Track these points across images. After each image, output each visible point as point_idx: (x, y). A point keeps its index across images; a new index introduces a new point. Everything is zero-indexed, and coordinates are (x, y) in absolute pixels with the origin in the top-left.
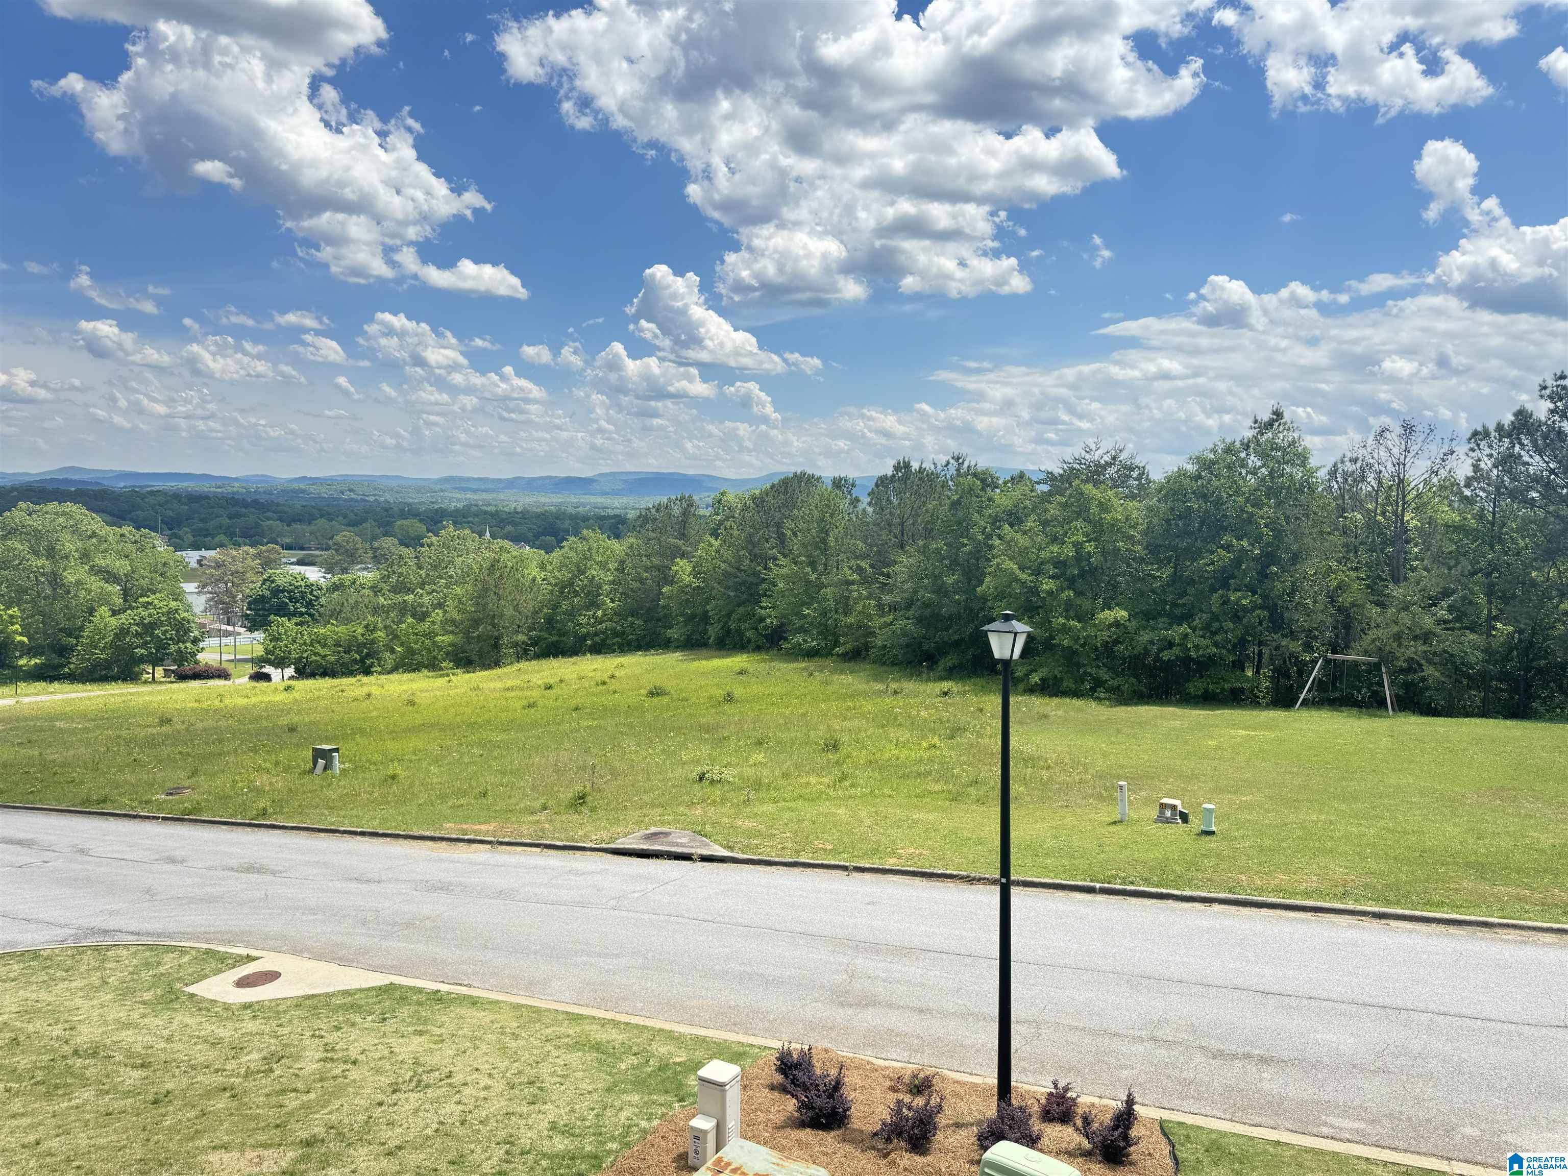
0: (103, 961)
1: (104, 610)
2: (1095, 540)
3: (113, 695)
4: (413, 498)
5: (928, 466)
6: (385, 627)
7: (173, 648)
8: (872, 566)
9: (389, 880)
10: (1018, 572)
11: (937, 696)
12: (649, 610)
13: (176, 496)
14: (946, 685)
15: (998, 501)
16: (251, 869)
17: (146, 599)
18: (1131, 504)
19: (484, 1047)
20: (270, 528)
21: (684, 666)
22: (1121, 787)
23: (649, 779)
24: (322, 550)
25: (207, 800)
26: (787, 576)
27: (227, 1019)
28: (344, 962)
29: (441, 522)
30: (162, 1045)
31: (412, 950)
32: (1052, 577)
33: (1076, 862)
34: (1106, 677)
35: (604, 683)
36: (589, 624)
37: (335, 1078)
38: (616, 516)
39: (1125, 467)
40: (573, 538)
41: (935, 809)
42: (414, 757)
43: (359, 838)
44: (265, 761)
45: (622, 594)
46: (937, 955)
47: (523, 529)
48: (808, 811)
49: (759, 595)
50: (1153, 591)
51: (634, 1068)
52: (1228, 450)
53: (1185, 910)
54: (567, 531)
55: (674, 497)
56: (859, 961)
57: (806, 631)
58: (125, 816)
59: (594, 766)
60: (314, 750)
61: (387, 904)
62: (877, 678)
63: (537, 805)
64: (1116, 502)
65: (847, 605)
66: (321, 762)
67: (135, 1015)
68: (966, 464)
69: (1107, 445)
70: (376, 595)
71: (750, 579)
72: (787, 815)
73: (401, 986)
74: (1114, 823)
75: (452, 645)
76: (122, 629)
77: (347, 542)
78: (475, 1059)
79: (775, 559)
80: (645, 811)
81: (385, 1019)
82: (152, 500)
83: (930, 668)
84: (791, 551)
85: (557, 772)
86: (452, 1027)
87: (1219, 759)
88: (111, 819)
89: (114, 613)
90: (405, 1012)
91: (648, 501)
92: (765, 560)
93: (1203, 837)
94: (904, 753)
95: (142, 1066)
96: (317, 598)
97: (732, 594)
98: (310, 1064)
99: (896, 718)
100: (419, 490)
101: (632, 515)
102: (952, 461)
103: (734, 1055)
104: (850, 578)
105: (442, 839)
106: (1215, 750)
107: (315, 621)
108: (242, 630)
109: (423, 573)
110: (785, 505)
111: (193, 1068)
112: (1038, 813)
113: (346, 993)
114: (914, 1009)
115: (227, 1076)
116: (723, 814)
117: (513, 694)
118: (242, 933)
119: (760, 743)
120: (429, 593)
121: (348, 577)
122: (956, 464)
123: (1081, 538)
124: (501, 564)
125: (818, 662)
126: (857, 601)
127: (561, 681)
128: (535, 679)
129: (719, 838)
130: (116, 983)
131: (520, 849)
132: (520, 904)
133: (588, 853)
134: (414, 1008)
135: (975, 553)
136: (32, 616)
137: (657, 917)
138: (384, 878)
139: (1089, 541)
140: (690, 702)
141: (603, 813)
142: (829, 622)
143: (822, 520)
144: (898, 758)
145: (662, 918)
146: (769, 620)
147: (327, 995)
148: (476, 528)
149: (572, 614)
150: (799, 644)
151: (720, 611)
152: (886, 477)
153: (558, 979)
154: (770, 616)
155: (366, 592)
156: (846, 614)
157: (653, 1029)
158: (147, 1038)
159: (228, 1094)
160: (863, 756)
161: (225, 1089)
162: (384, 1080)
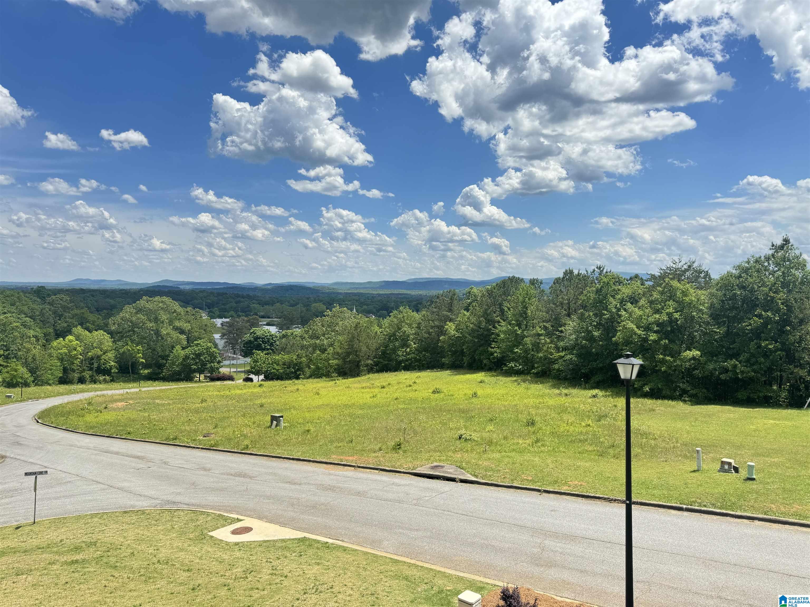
0: (172, 517)
1: (178, 347)
2: (680, 311)
3: (181, 388)
5: (583, 272)
6: (306, 356)
7: (209, 365)
8: (552, 326)
9: (305, 484)
10: (636, 330)
11: (590, 397)
12: (433, 348)
13: (212, 293)
14: (595, 392)
15: (623, 291)
16: (240, 475)
17: (197, 342)
18: (700, 292)
19: (349, 574)
20: (254, 308)
21: (452, 377)
22: (698, 451)
23: (433, 437)
24: (278, 318)
25: (221, 440)
26: (506, 331)
27: (227, 549)
28: (283, 524)
29: (333, 304)
30: (197, 561)
31: (315, 520)
32: (655, 332)
33: (672, 493)
34: (689, 389)
35: (410, 386)
36: (403, 355)
37: (276, 584)
38: (417, 300)
39: (696, 272)
40: (395, 312)
41: (591, 460)
42: (318, 421)
43: (291, 461)
44: (249, 421)
45: (419, 340)
46: (591, 541)
47: (371, 307)
48: (518, 458)
49: (490, 341)
50: (715, 340)
51: (425, 591)
52: (757, 261)
53: (738, 523)
54: (393, 308)
55: (446, 291)
56: (546, 542)
57: (516, 361)
58: (184, 446)
59: (405, 429)
60: (272, 416)
61: (304, 496)
62: (554, 386)
63: (377, 448)
64: (692, 291)
65: (539, 347)
66: (275, 422)
67: (186, 545)
68: (605, 271)
69: (686, 258)
70: (302, 340)
71: (485, 333)
72: (507, 460)
73: (309, 539)
74: (694, 471)
75: (337, 365)
76: (186, 356)
77: (289, 314)
78: (345, 579)
79: (499, 322)
80: (431, 454)
81: (301, 555)
82: (201, 295)
83: (586, 383)
84: (507, 318)
85: (387, 431)
86: (334, 562)
87: (757, 437)
88: (178, 448)
89: (183, 348)
90: (310, 552)
91: (432, 293)
92: (493, 323)
93: (748, 482)
94: (572, 429)
95: (188, 570)
96: (275, 341)
97: (476, 340)
98: (265, 575)
99: (566, 409)
100: (323, 289)
101: (425, 299)
102: (596, 269)
103: (478, 588)
104: (540, 332)
105: (331, 463)
106: (755, 431)
107: (274, 352)
108: (240, 357)
109: (324, 329)
110: (504, 293)
111: (210, 573)
112: (649, 465)
113: (283, 541)
114: (577, 570)
115: (226, 579)
116: (472, 457)
117: (365, 390)
118: (235, 507)
119: (491, 420)
120: (327, 339)
121: (289, 332)
122: (598, 271)
123: (671, 310)
124: (360, 325)
125: (523, 377)
126: (544, 345)
127: (389, 384)
128: (377, 383)
129: (470, 470)
130: (178, 528)
131: (368, 470)
132: (368, 499)
133: (402, 474)
134: (315, 550)
135: (611, 319)
136: (148, 349)
137: (437, 511)
138: (302, 482)
139: (677, 312)
140: (454, 397)
141: (410, 454)
142: (529, 356)
143: (524, 302)
144: (568, 431)
145: (440, 511)
146: (495, 354)
147: (274, 541)
148: (349, 307)
149: (395, 350)
150: (512, 367)
151: (470, 349)
152: (559, 278)
153: (387, 540)
154: (496, 352)
155: (298, 338)
156: (538, 352)
157: (435, 570)
158: (191, 557)
159: (226, 588)
160: (548, 429)
161: (225, 585)
162: (300, 587)
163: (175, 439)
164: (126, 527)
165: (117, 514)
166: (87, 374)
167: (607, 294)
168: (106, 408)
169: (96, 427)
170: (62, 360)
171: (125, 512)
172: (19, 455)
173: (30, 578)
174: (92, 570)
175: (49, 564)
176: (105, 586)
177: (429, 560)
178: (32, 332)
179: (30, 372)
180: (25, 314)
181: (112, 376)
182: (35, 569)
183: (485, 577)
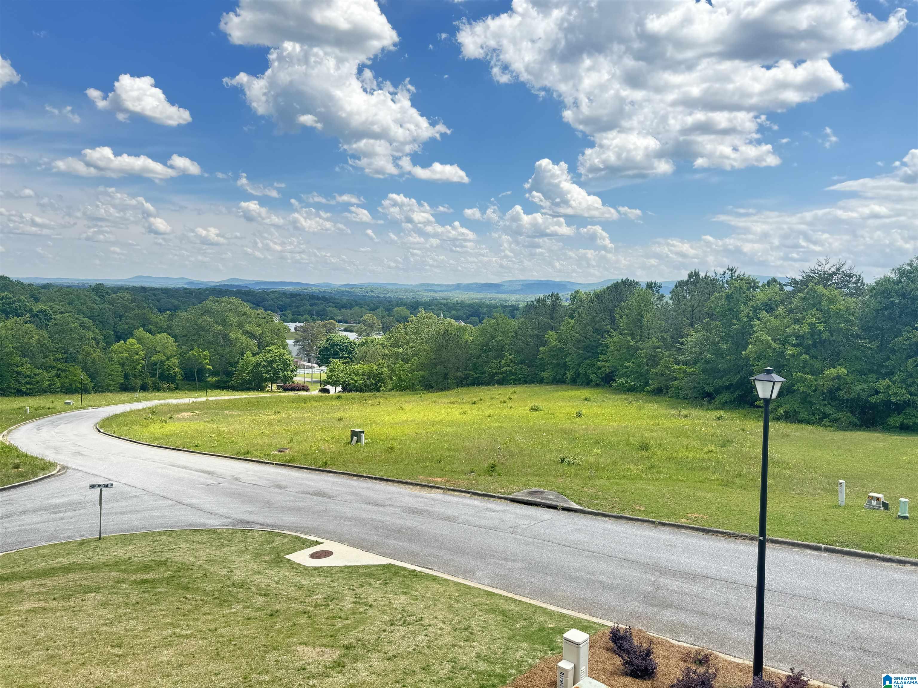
0: (246, 537)
1: (249, 353)
2: (825, 322)
3: (252, 398)
4: (403, 296)
5: (711, 275)
6: (388, 366)
7: (281, 374)
8: (671, 337)
9: (389, 506)
10: (771, 342)
11: (713, 420)
12: (531, 361)
13: (284, 294)
14: (719, 413)
15: (758, 297)
16: (319, 494)
17: (269, 348)
18: (850, 300)
19: (440, 606)
20: (331, 311)
21: (553, 393)
22: (841, 483)
23: (531, 459)
24: (357, 323)
25: (297, 456)
26: (616, 342)
27: (306, 574)
28: (366, 549)
29: (417, 308)
30: (274, 585)
31: (401, 546)
32: (793, 345)
33: (808, 530)
34: (830, 412)
35: (505, 402)
36: (496, 367)
37: (361, 613)
38: (513, 305)
39: (846, 275)
40: (488, 318)
41: (712, 491)
42: (402, 438)
43: (374, 481)
44: (327, 436)
45: (515, 351)
46: (713, 580)
47: (461, 313)
48: (629, 486)
49: (598, 353)
50: (865, 357)
51: (524, 627)
53: (886, 567)
54: (485, 314)
55: (547, 295)
56: (661, 580)
57: (628, 377)
58: (257, 461)
59: (500, 450)
60: (352, 431)
61: (388, 519)
62: (672, 406)
63: (468, 469)
64: (840, 298)
65: (655, 361)
66: (355, 438)
67: (261, 568)
68: (737, 274)
69: (833, 261)
70: (383, 348)
71: (593, 344)
72: (616, 487)
73: (395, 566)
74: (835, 506)
75: (422, 377)
76: (257, 363)
77: (369, 319)
78: (435, 611)
79: (608, 332)
80: (529, 478)
81: (386, 583)
82: (272, 296)
83: (709, 402)
84: (618, 327)
85: (479, 451)
86: (422, 592)
87: (911, 470)
88: (251, 463)
89: (254, 355)
90: (397, 580)
91: (532, 297)
92: (602, 332)
93: (899, 520)
94: (692, 455)
95: (265, 595)
96: (354, 349)
97: (582, 352)
98: (348, 603)
99: (686, 432)
100: (406, 291)
101: (522, 305)
102: (727, 271)
103: (585, 627)
104: (657, 344)
105: (417, 485)
106: (908, 464)
107: (353, 361)
108: (316, 365)
109: (408, 337)
110: (615, 299)
111: (289, 599)
112: (782, 497)
113: (367, 567)
114: (697, 612)
115: (306, 606)
116: (576, 483)
117: (455, 406)
118: (314, 528)
119: (598, 443)
120: (411, 348)
121: (370, 338)
122: (730, 273)
123: (814, 320)
124: (450, 332)
125: (635, 395)
126: (661, 358)
127: (481, 400)
128: (468, 398)
129: (573, 497)
130: (252, 550)
131: (459, 494)
132: (459, 525)
133: (497, 499)
134: (402, 579)
135: (741, 330)
136: (215, 355)
137: (537, 541)
138: (387, 504)
139: (820, 323)
140: (555, 416)
141: (505, 477)
142: (643, 371)
143: (639, 308)
144: (687, 457)
145: (540, 541)
146: (604, 369)
147: (357, 567)
148: (436, 312)
149: (487, 362)
150: (623, 384)
151: (574, 362)
152: (682, 281)
153: (481, 570)
154: (604, 366)
155: (378, 346)
156: (654, 367)
157: (535, 606)
158: (267, 581)
159: (306, 616)
160: (664, 454)
161: (305, 613)
162: (386, 618)
163: (247, 453)
164: (196, 546)
165: (187, 532)
166: (150, 381)
167: (738, 301)
168: (171, 418)
169: (161, 438)
170: (123, 365)
171: (195, 531)
172: (82, 466)
173: (98, 597)
174: (163, 590)
175: (118, 582)
176: (178, 608)
177: (528, 594)
178: (91, 333)
179: (90, 377)
180: (84, 314)
181: (177, 384)
182: (104, 587)
183: (591, 615)
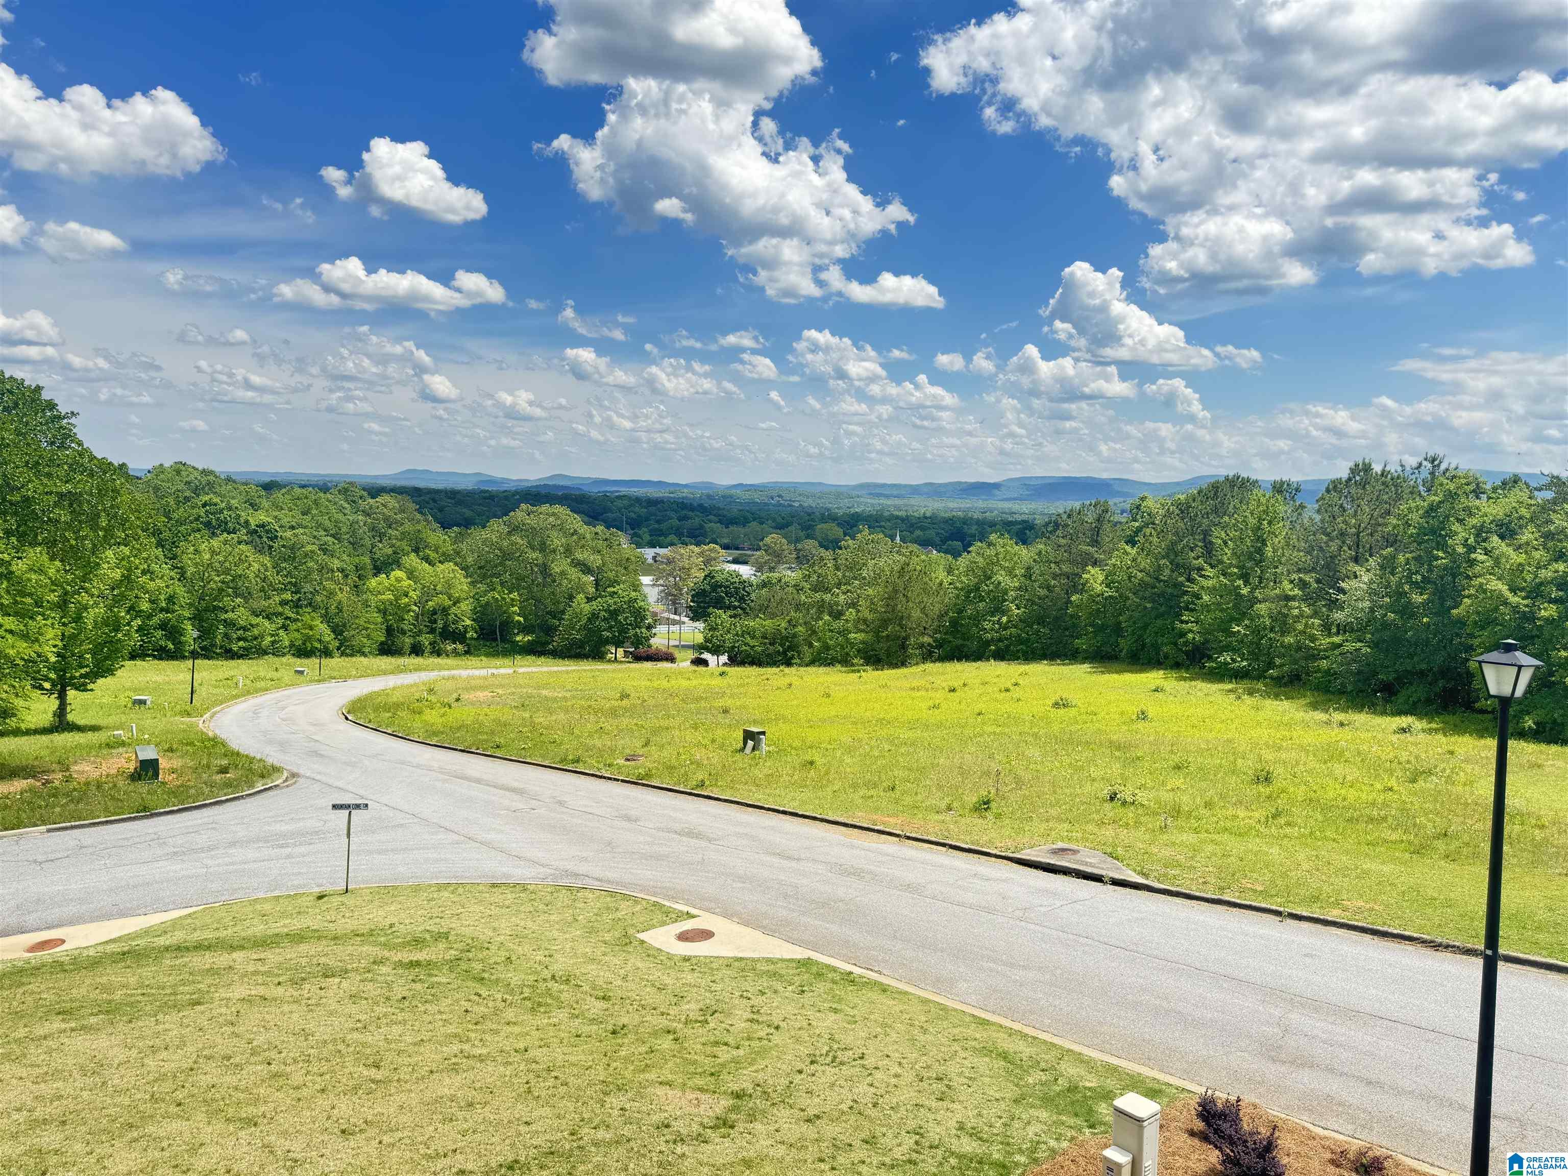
0: (575, 900)
1: (580, 597)
3: (585, 671)
4: (834, 506)
5: (1393, 468)
6: (805, 623)
7: (632, 632)
8: (1318, 581)
9: (807, 860)
10: (1508, 594)
11: (1395, 732)
12: (1056, 619)
13: (638, 500)
14: (1405, 721)
15: (1485, 510)
16: (691, 834)
17: (612, 589)
19: (894, 1036)
20: (712, 530)
21: (1095, 677)
23: (1055, 792)
24: (754, 550)
25: (657, 768)
26: (1214, 588)
27: (670, 968)
28: (768, 931)
29: (857, 526)
30: (619, 983)
31: (827, 929)
32: (1554, 601)
35: (1007, 690)
36: (992, 630)
37: (760, 1039)
38: (1024, 521)
40: (979, 544)
41: (1393, 860)
42: (829, 746)
43: (781, 815)
44: (704, 737)
45: (1028, 600)
46: (1390, 1024)
47: (931, 533)
48: (1235, 846)
49: (1180, 608)
51: (1042, 1083)
54: (974, 538)
55: (1087, 503)
56: (1293, 1016)
57: (1234, 650)
58: (593, 775)
59: (998, 773)
60: (745, 731)
61: (805, 882)
62: (1314, 706)
63: (943, 806)
65: (1286, 623)
66: (750, 743)
67: (598, 952)
68: (1443, 467)
70: (798, 593)
71: (1169, 590)
72: (1210, 848)
73: (817, 963)
75: (863, 642)
76: (593, 614)
77: (776, 544)
78: (886, 1045)
79: (1201, 569)
80: (1051, 824)
81: (803, 991)
82: (619, 503)
83: (1386, 701)
84: (1220, 561)
85: (962, 774)
86: (864, 1010)
88: (583, 777)
89: (589, 600)
90: (821, 987)
91: (1058, 507)
92: (1188, 571)
94: (1352, 794)
95: (604, 998)
96: (749, 594)
97: (1149, 605)
98: (739, 1021)
99: (1342, 753)
100: (837, 497)
101: (1040, 520)
102: (1425, 463)
103: (1151, 1091)
104: (1291, 593)
105: (854, 827)
107: (746, 614)
108: (686, 620)
109: (840, 574)
110: (1215, 511)
111: (643, 1006)
113: (769, 961)
114: (1360, 1079)
115: (670, 1020)
116: (1138, 838)
117: (919, 694)
118: (684, 891)
119: (1178, 767)
120: (844, 593)
121: (775, 576)
122: (1429, 465)
124: (910, 568)
125: (1246, 684)
126: (1297, 618)
127: (965, 685)
128: (939, 681)
129: (1132, 862)
130: (584, 922)
131: (926, 846)
132: (927, 900)
133: (993, 859)
134: (829, 985)
135: (1452, 568)
136: (527, 600)
137: (1066, 935)
138: (803, 856)
140: (1099, 717)
141: (1008, 821)
142: (1263, 642)
143: (1259, 528)
144: (1344, 799)
145: (1071, 936)
146: (1190, 636)
147: (752, 960)
148: (888, 532)
149: (977, 619)
150: (1226, 664)
151: (1134, 623)
152: (1339, 481)
153: (965, 980)
154: (1191, 631)
155: (790, 589)
156: (1283, 633)
157: (1061, 1048)
158: (607, 974)
159: (671, 1037)
160: (1300, 792)
161: (669, 1032)
162: (804, 1050)
163: (578, 761)
164: (495, 911)
165: (481, 888)
166: (425, 640)
167: (1447, 517)
168: (458, 700)
169: (442, 733)
170: (384, 612)
171: (494, 885)
172: (320, 773)
173: (345, 984)
174: (444, 980)
175: (374, 962)
176: (467, 1011)
177: (1049, 1027)
178: (336, 561)
179: (334, 632)
180: (325, 530)
181: (468, 645)
182: (353, 970)
183: (1161, 1071)
